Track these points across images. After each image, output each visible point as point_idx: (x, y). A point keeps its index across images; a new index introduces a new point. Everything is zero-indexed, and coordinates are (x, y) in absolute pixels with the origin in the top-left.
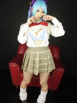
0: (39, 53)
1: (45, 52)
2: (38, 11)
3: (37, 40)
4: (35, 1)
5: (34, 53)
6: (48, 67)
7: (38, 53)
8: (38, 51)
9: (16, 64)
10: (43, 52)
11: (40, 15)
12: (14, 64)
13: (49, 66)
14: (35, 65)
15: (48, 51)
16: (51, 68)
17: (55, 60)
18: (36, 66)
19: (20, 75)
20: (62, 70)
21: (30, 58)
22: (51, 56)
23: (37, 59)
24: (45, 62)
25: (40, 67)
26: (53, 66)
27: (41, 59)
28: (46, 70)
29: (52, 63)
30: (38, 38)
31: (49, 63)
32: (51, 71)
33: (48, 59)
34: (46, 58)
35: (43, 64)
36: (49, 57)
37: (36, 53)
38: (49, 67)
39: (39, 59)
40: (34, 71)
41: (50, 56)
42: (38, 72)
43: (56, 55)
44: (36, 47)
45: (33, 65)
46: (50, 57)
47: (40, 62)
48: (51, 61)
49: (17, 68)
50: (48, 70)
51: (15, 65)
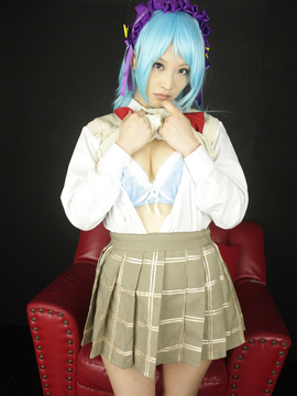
0: (162, 263)
1: (192, 258)
2: (159, 65)
3: (151, 205)
4: (147, 20)
5: (138, 262)
6: (206, 337)
7: (154, 263)
8: (156, 255)
9: (61, 311)
10: (179, 260)
11: (168, 86)
12: (48, 311)
13: (211, 328)
14: (139, 323)
15: (206, 253)
16: (224, 340)
17: (243, 290)
18: (146, 329)
19: (76, 361)
20: (276, 341)
21: (120, 289)
22: (222, 278)
23: (151, 295)
24: (190, 308)
25: (166, 335)
26: (234, 331)
27: (170, 293)
28: (199, 350)
29: (230, 316)
30: (156, 195)
31: (213, 313)
32: (224, 355)
33: (206, 292)
34: (195, 290)
35: (180, 320)
36: (210, 284)
37: (148, 262)
38: (211, 334)
39: (159, 296)
40: (138, 352)
41: (215, 276)
42: (153, 360)
43: (249, 267)
44: (145, 232)
45: (131, 325)
46: (219, 282)
47: (166, 307)
48: (221, 306)
49: (65, 331)
50: (205, 348)
51: (54, 313)
